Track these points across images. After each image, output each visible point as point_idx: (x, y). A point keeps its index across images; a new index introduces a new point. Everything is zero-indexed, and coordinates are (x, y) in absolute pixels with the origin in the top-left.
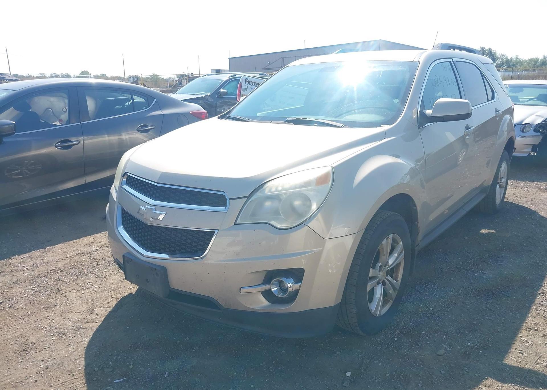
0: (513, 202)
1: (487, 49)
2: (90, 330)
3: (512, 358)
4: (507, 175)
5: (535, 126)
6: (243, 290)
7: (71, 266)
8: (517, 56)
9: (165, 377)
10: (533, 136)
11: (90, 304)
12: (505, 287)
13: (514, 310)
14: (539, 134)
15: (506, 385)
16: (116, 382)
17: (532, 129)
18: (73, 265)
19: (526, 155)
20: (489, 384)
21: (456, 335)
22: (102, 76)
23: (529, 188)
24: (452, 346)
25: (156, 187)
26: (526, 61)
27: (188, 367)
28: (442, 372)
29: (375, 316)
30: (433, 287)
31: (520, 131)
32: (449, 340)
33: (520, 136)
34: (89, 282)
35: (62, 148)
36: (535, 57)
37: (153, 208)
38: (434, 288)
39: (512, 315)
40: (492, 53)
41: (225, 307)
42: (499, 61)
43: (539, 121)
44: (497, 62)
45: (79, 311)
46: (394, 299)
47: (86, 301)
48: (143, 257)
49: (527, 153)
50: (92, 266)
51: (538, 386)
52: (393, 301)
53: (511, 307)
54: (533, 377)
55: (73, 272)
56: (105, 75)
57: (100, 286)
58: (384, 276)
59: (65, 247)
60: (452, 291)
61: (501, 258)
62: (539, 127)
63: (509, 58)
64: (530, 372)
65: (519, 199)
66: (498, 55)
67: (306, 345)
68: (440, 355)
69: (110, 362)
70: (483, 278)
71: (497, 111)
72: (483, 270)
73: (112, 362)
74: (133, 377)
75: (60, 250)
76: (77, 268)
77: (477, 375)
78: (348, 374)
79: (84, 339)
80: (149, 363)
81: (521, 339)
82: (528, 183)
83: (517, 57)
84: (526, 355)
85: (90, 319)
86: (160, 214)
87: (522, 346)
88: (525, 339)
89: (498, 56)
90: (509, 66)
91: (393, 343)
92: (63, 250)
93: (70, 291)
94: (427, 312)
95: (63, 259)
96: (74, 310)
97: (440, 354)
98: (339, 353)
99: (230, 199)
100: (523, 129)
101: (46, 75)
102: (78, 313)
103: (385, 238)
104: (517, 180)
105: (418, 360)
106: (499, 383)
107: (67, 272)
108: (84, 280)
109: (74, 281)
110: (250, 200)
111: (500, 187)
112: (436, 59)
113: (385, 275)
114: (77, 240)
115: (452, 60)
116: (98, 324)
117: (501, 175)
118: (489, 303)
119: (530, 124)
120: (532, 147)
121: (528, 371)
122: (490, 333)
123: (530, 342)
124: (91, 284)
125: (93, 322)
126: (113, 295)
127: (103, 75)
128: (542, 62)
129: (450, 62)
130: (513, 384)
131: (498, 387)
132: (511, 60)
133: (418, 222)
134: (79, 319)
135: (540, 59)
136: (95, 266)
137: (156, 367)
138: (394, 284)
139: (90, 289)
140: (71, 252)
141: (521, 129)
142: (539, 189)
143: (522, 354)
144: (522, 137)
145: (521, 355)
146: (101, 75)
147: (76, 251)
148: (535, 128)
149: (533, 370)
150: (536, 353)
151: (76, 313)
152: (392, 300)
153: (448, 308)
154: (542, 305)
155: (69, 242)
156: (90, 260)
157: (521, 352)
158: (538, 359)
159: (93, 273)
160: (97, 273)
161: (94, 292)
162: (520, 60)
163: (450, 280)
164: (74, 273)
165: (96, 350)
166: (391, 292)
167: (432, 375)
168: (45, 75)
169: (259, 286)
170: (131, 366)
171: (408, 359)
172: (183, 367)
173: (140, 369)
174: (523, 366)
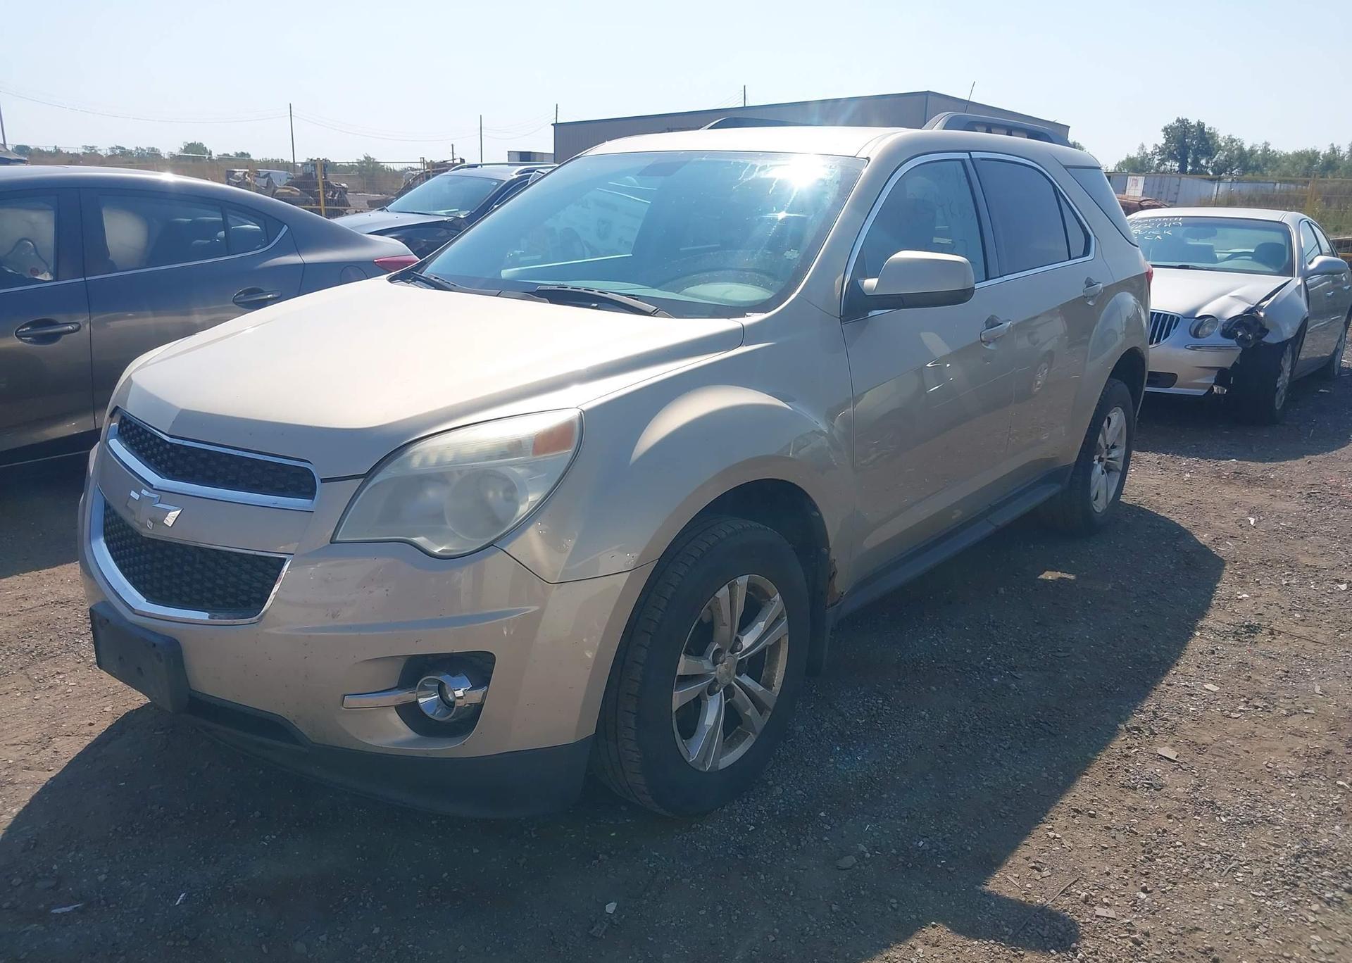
0: (1146, 508)
1: (1192, 124)
2: (28, 788)
3: (1012, 880)
4: (1129, 438)
5: (1225, 323)
6: (351, 702)
7: (25, 631)
8: (1266, 143)
9: (177, 904)
10: (1219, 348)
11: (46, 725)
12: (1054, 710)
13: (1055, 765)
14: (1233, 342)
15: (976, 943)
16: (57, 914)
17: (1218, 329)
18: (29, 631)
19: (1202, 392)
20: (935, 939)
21: (899, 822)
22: (238, 158)
23: (1197, 474)
24: (879, 849)
25: (168, 446)
26: (1287, 157)
27: (237, 883)
28: (834, 908)
29: (701, 769)
30: (881, 706)
31: (1190, 336)
32: (877, 834)
33: (1189, 347)
34: (58, 673)
35: (34, 338)
36: (1309, 149)
37: (155, 496)
38: (882, 709)
39: (1047, 778)
40: (1207, 136)
41: (312, 740)
42: (1221, 155)
43: (1237, 310)
44: (1217, 157)
45: (14, 742)
46: (758, 732)
47: (39, 718)
48: (132, 614)
49: (1204, 388)
50: (77, 633)
51: (1049, 946)
52: (756, 736)
53: (1051, 759)
54: (1044, 925)
55: (26, 646)
56: (248, 154)
57: (82, 682)
58: (728, 674)
59: (24, 586)
60: (924, 718)
61: (1069, 641)
62: (1235, 326)
63: (1247, 147)
64: (1043, 914)
65: (1161, 500)
66: (1219, 139)
67: (534, 836)
68: (842, 870)
69: (55, 866)
70: (1009, 688)
71: (1089, 283)
72: (1015, 671)
73: (59, 865)
74: (100, 902)
75: (10, 592)
76: (39, 637)
77: (914, 917)
78: (611, 908)
79: (9, 810)
80: (147, 872)
81: (1048, 836)
82: (1198, 461)
83: (1265, 147)
84: (1046, 873)
85: (35, 762)
86: (170, 511)
87: (1045, 852)
88: (1058, 836)
89: (1220, 142)
90: (1246, 169)
91: (741, 838)
92: (16, 593)
93: (7, 693)
94: (845, 766)
95: (10, 615)
96: (5, 738)
97: (844, 867)
98: (606, 857)
99: (323, 481)
100: (1195, 330)
101: (100, 150)
102: (13, 748)
103: (725, 585)
104: (1173, 454)
105: (787, 879)
106: (960, 939)
107: (11, 646)
108: (48, 668)
109: (21, 668)
110: (370, 485)
111: (1108, 469)
112: (916, 154)
113: (733, 671)
114: (56, 570)
115: (970, 155)
116: (53, 774)
117: (1108, 437)
118: (1003, 748)
119: (1215, 318)
120: (1216, 374)
121: (1039, 912)
122: (980, 819)
123: (1067, 844)
124: (61, 677)
125: (42, 770)
126: (108, 706)
127: (243, 154)
128: (1327, 162)
129: (963, 161)
130: (992, 941)
131: (955, 945)
132: (1252, 152)
133: (829, 549)
134: (11, 761)
135: (1321, 154)
136: (84, 632)
137: (162, 882)
138: (759, 695)
139: (56, 689)
140: (35, 598)
141: (1193, 330)
142: (1219, 477)
143: (1039, 870)
144: (1194, 348)
145: (1036, 872)
146: (237, 154)
147: (47, 595)
148: (1225, 328)
149: (1051, 911)
150: (1074, 870)
151: (6, 745)
152: (754, 733)
153: (899, 758)
154: (1126, 756)
155: (37, 573)
156: (75, 618)
157: (1038, 865)
158: (1074, 883)
159: (72, 651)
160: (84, 651)
161: (64, 696)
162: (1274, 153)
163: (928, 691)
164: (27, 650)
165: (30, 837)
166: (748, 713)
167: (809, 915)
168: (96, 151)
169: (389, 693)
170: (103, 877)
171: (763, 877)
172: (225, 883)
173: (123, 884)
174: (1032, 899)
